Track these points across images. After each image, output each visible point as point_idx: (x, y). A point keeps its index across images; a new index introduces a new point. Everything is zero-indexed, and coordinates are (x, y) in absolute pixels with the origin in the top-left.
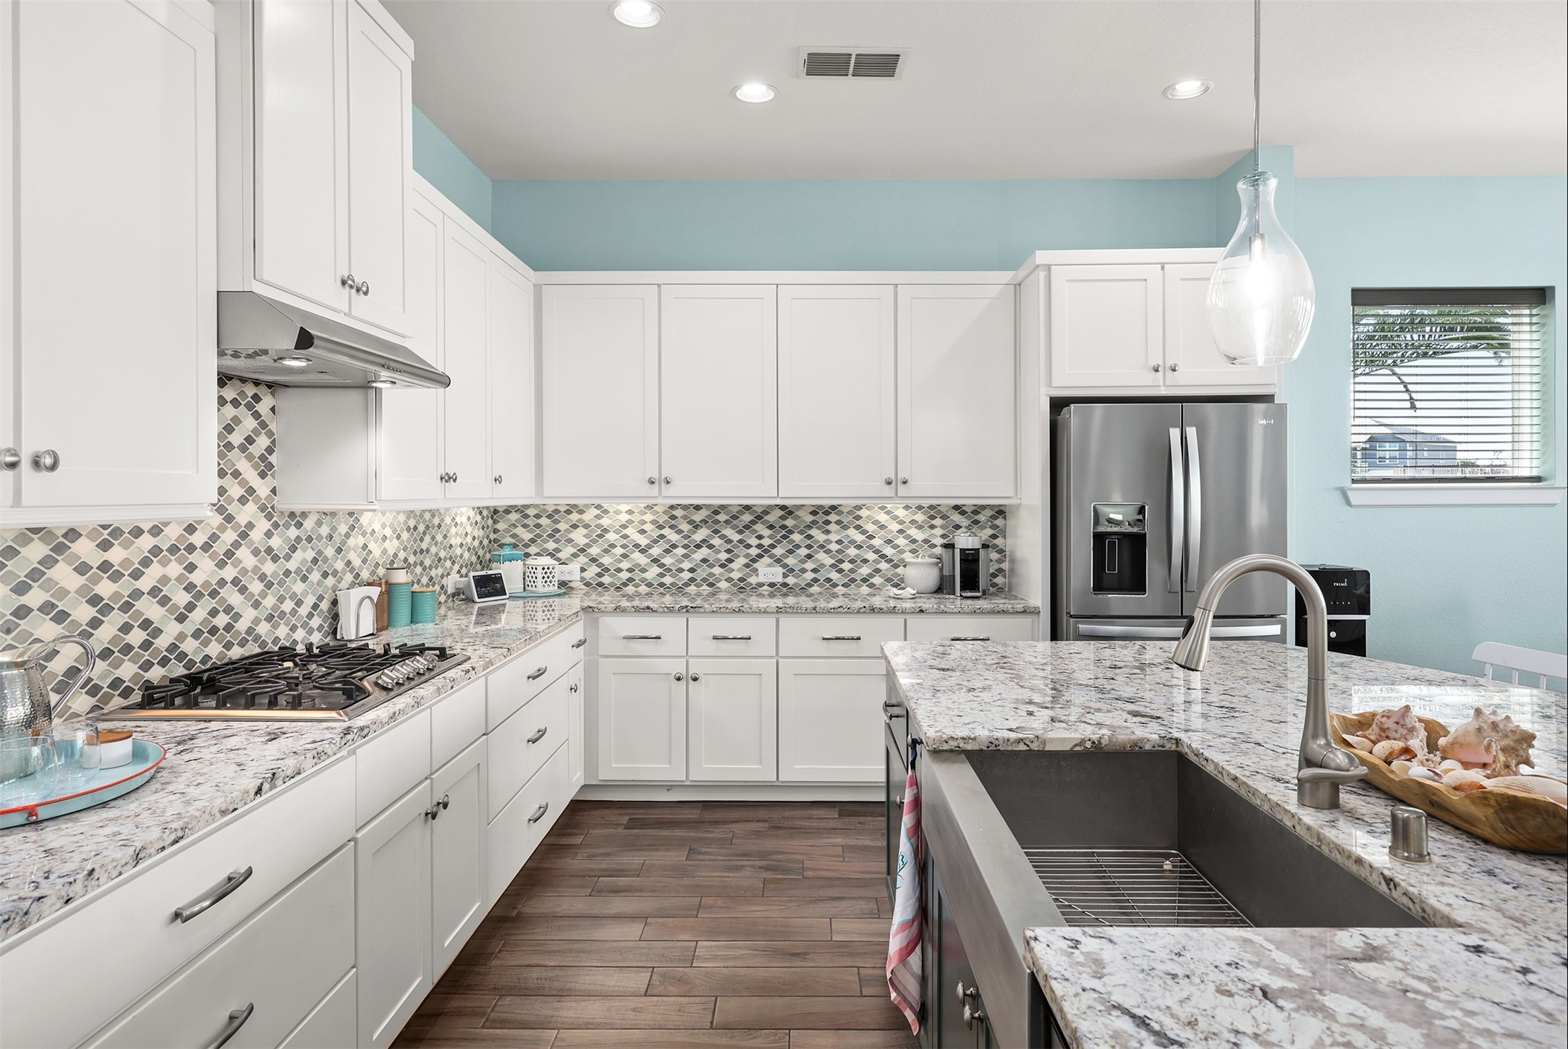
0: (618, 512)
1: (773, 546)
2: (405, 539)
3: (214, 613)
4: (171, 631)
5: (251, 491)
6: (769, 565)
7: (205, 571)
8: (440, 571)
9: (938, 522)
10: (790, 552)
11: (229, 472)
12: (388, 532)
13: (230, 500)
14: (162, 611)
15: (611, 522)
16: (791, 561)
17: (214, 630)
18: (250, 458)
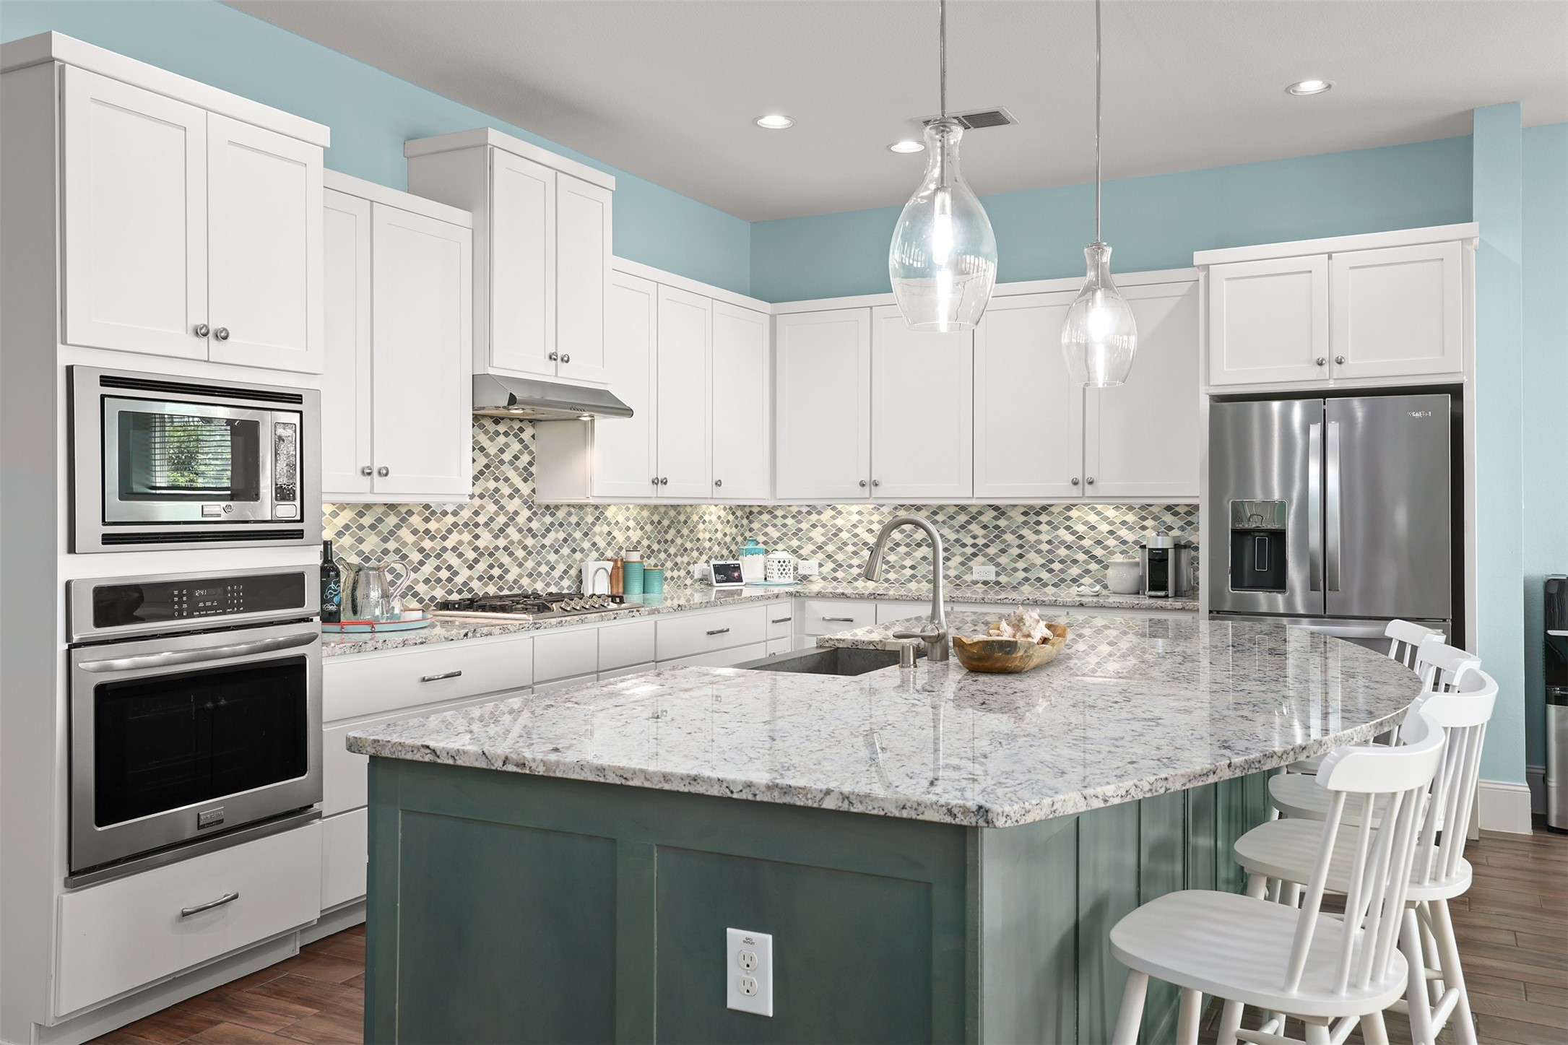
0: (850, 513)
1: (986, 546)
2: (649, 531)
3: (491, 566)
4: (464, 574)
5: (517, 490)
6: (983, 564)
7: (485, 540)
8: (686, 559)
9: (1149, 523)
10: (1003, 551)
11: (502, 478)
12: (631, 524)
13: (502, 496)
14: (459, 561)
15: (844, 522)
16: (1003, 560)
17: (491, 578)
18: (516, 469)
